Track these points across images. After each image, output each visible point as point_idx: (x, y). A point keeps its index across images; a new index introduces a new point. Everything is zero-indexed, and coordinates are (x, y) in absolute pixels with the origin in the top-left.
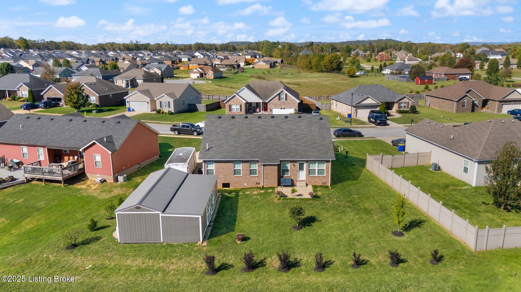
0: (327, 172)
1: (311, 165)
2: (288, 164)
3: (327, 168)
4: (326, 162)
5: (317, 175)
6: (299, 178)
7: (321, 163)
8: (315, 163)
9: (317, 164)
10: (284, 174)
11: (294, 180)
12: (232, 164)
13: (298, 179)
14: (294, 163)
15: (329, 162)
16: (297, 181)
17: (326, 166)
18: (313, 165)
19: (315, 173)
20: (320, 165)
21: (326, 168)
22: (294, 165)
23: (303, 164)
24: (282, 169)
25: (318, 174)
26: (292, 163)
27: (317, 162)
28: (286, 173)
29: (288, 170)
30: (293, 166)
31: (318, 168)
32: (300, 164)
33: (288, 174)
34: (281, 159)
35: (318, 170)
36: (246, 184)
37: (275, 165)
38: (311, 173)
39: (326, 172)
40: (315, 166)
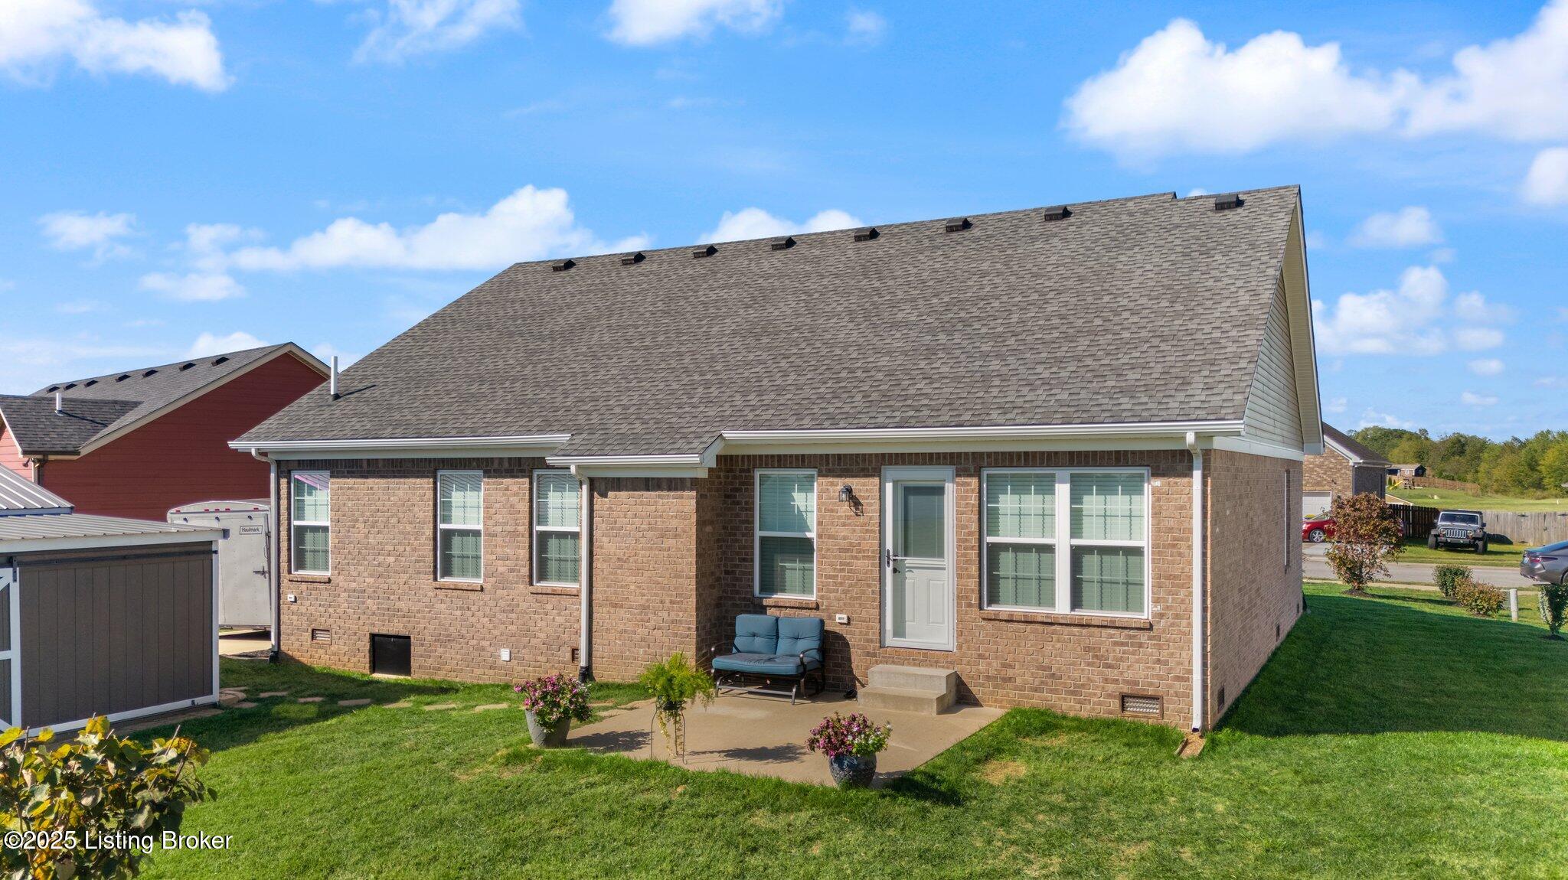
0: (1171, 580)
1: (1007, 502)
2: (806, 486)
3: (1169, 540)
4: (1156, 473)
5: (1062, 605)
6: (899, 632)
7: (1106, 487)
8: (1046, 487)
9: (1063, 490)
10: (770, 585)
11: (854, 638)
12: (420, 487)
13: (890, 640)
14: (855, 483)
15: (1188, 473)
16: (880, 652)
17: (1156, 514)
18: (1032, 501)
19: (1044, 591)
20: (1092, 503)
21: (1158, 531)
22: (855, 502)
23: (939, 491)
24: (758, 534)
25: (1076, 602)
26: (840, 483)
27: (1064, 473)
28: (791, 569)
29: (802, 548)
30: (845, 509)
31: (1076, 529)
32: (908, 492)
33: (806, 588)
34: (728, 434)
35: (1078, 555)
36: (505, 655)
37: (673, 484)
38: (1006, 588)
39: (1157, 586)
40: (1046, 516)
